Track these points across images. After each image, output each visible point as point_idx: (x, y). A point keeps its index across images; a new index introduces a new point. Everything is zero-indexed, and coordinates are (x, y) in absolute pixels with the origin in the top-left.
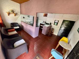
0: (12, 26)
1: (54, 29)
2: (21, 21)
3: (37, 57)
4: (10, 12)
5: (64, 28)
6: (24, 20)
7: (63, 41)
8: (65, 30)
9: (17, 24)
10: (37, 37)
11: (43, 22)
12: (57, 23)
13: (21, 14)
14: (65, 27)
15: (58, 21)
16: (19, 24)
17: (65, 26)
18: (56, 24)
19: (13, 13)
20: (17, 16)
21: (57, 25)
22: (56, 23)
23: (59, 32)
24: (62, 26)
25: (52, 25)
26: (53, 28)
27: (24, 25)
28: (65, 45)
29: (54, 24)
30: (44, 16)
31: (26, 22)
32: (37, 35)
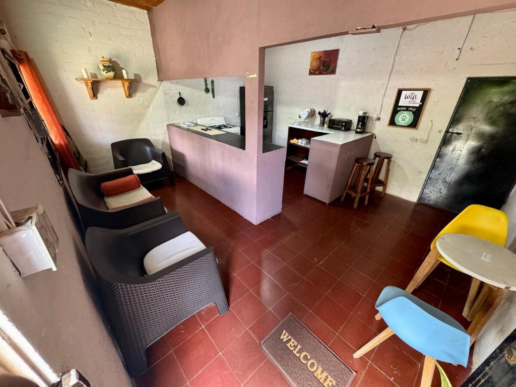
0: (121, 158)
1: (389, 158)
2: (169, 126)
3: (285, 336)
4: (100, 78)
5: (473, 143)
6: (183, 117)
7: (464, 231)
8: (477, 155)
9: (148, 149)
10: (276, 218)
11: (312, 114)
12: (417, 112)
13: (160, 80)
14: (481, 135)
15: (426, 93)
16: (159, 147)
17: (487, 128)
18: (405, 118)
19: (115, 77)
20: (139, 97)
21: (414, 125)
22: (407, 108)
23: (429, 178)
24: (460, 128)
25: (380, 129)
26: (384, 149)
27: (185, 147)
28: (486, 258)
29: (392, 123)
30: (312, 73)
31: (198, 129)
32: (277, 208)
